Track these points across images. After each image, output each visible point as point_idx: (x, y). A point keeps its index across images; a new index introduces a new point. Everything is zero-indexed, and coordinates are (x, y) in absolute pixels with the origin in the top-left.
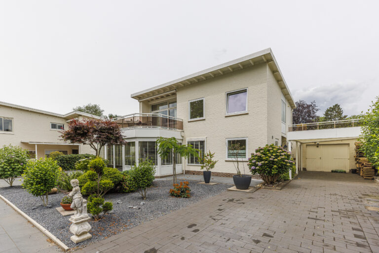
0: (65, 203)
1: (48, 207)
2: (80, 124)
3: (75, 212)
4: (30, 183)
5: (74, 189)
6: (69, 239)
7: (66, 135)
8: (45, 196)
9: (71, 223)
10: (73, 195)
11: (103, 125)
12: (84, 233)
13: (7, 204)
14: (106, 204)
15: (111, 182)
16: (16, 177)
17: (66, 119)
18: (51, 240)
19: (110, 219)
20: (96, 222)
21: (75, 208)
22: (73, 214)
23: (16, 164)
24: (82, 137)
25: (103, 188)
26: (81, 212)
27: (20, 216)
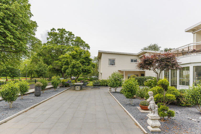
0: (142, 105)
1: (132, 105)
2: (147, 57)
3: (150, 112)
4: (125, 91)
5: (150, 97)
6: (146, 128)
7: (140, 65)
8: (131, 99)
9: (148, 118)
10: (150, 101)
11: (163, 56)
12: (155, 127)
13: (115, 100)
14: (170, 111)
15: (174, 96)
16: (117, 87)
17: (138, 56)
18: (137, 124)
19: (173, 123)
20: (163, 122)
21: (151, 109)
22: (149, 113)
23: (118, 81)
24: (148, 66)
25: (168, 100)
26: (154, 113)
27: (121, 107)
